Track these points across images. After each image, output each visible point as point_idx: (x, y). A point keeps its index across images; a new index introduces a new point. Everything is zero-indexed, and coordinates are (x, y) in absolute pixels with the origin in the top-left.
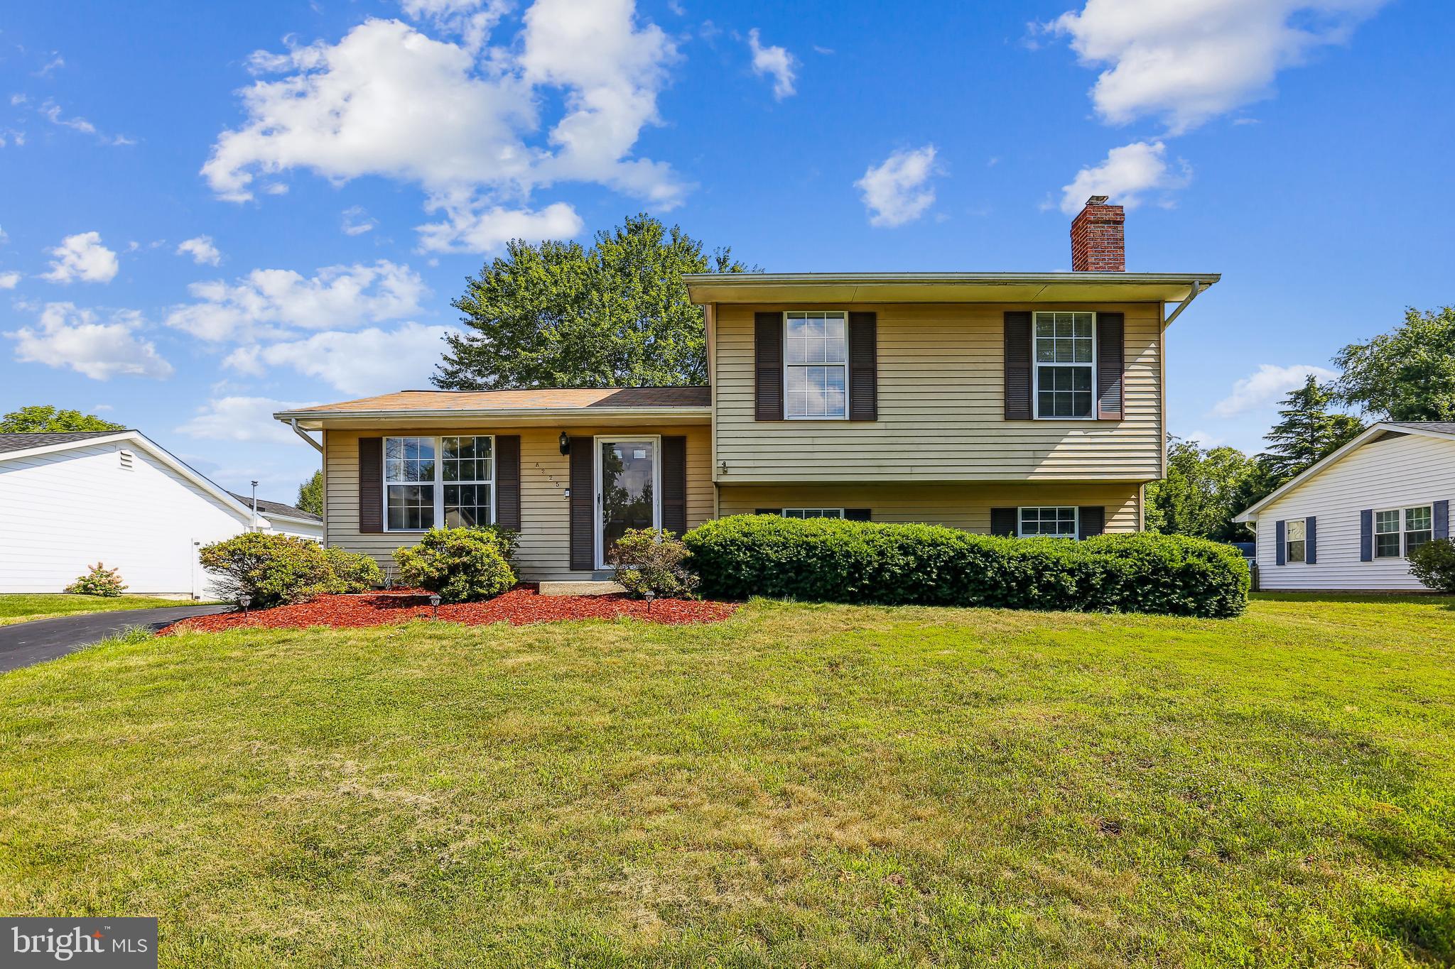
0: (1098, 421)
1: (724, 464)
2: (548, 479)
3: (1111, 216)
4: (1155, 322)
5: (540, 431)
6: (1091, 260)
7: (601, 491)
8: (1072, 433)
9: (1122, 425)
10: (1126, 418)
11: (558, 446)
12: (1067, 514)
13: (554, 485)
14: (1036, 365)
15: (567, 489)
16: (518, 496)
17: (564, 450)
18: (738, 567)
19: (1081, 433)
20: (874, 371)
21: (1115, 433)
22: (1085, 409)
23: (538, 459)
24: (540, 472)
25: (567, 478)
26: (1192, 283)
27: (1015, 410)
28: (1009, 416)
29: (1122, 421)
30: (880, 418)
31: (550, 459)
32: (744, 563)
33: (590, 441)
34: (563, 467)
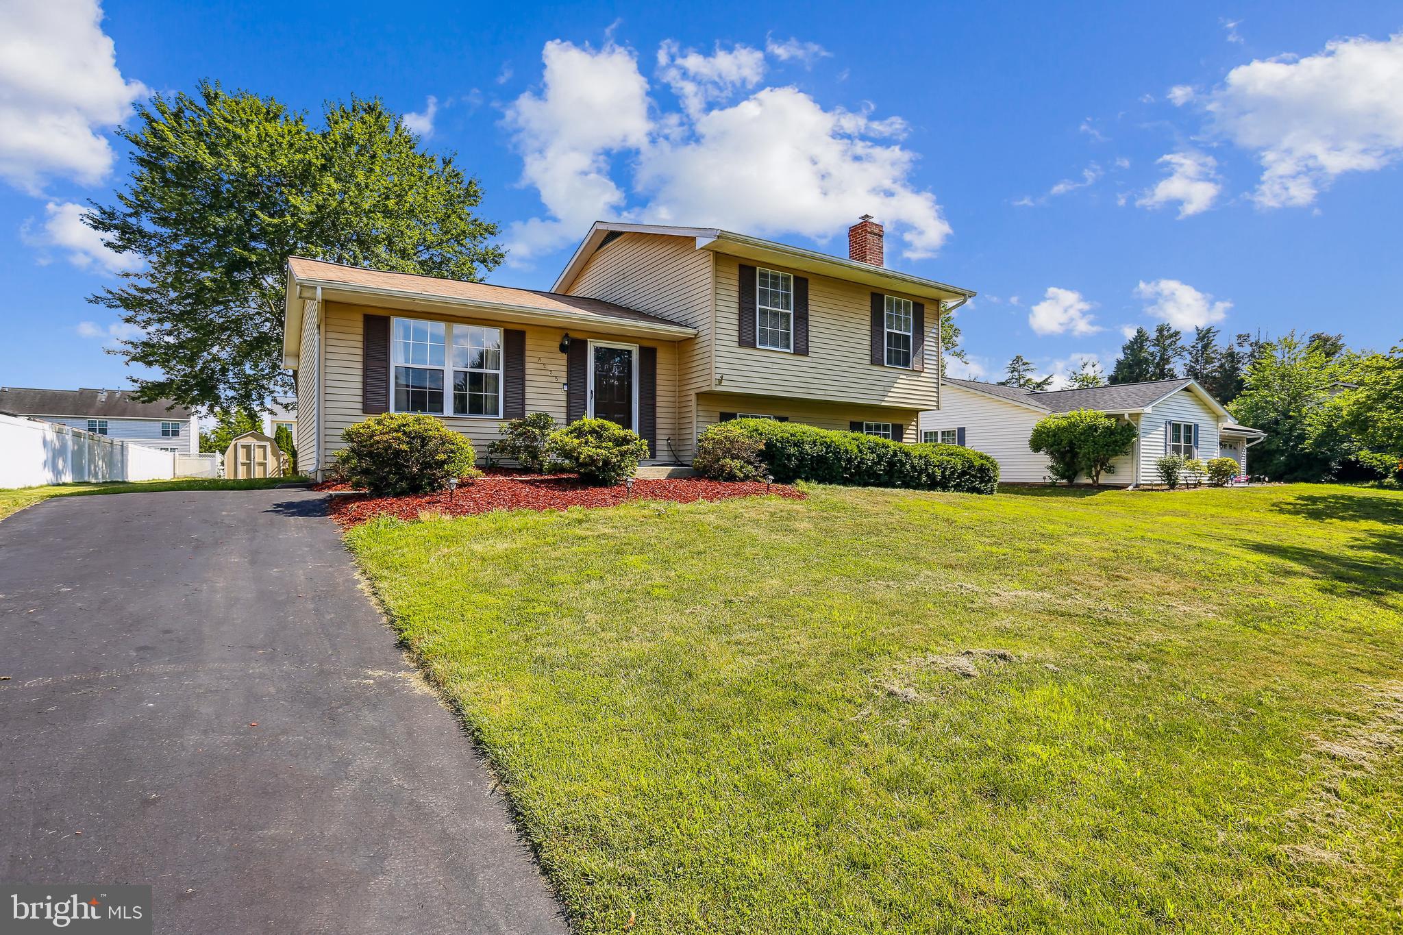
0: (913, 370)
1: (722, 377)
2: (549, 373)
3: (877, 231)
4: (936, 312)
5: (545, 329)
6: (868, 258)
7: (593, 389)
8: (901, 377)
9: (923, 374)
10: (925, 370)
11: (557, 345)
12: (886, 428)
13: (554, 380)
14: (886, 330)
15: (564, 384)
16: (523, 387)
17: (563, 348)
18: (789, 457)
19: (904, 377)
20: (807, 320)
21: (920, 379)
22: (907, 363)
23: (540, 355)
24: (542, 366)
25: (565, 374)
26: (964, 295)
27: (876, 360)
28: (873, 362)
29: (923, 372)
30: (810, 354)
31: (551, 355)
32: (793, 455)
33: (584, 343)
34: (560, 364)
